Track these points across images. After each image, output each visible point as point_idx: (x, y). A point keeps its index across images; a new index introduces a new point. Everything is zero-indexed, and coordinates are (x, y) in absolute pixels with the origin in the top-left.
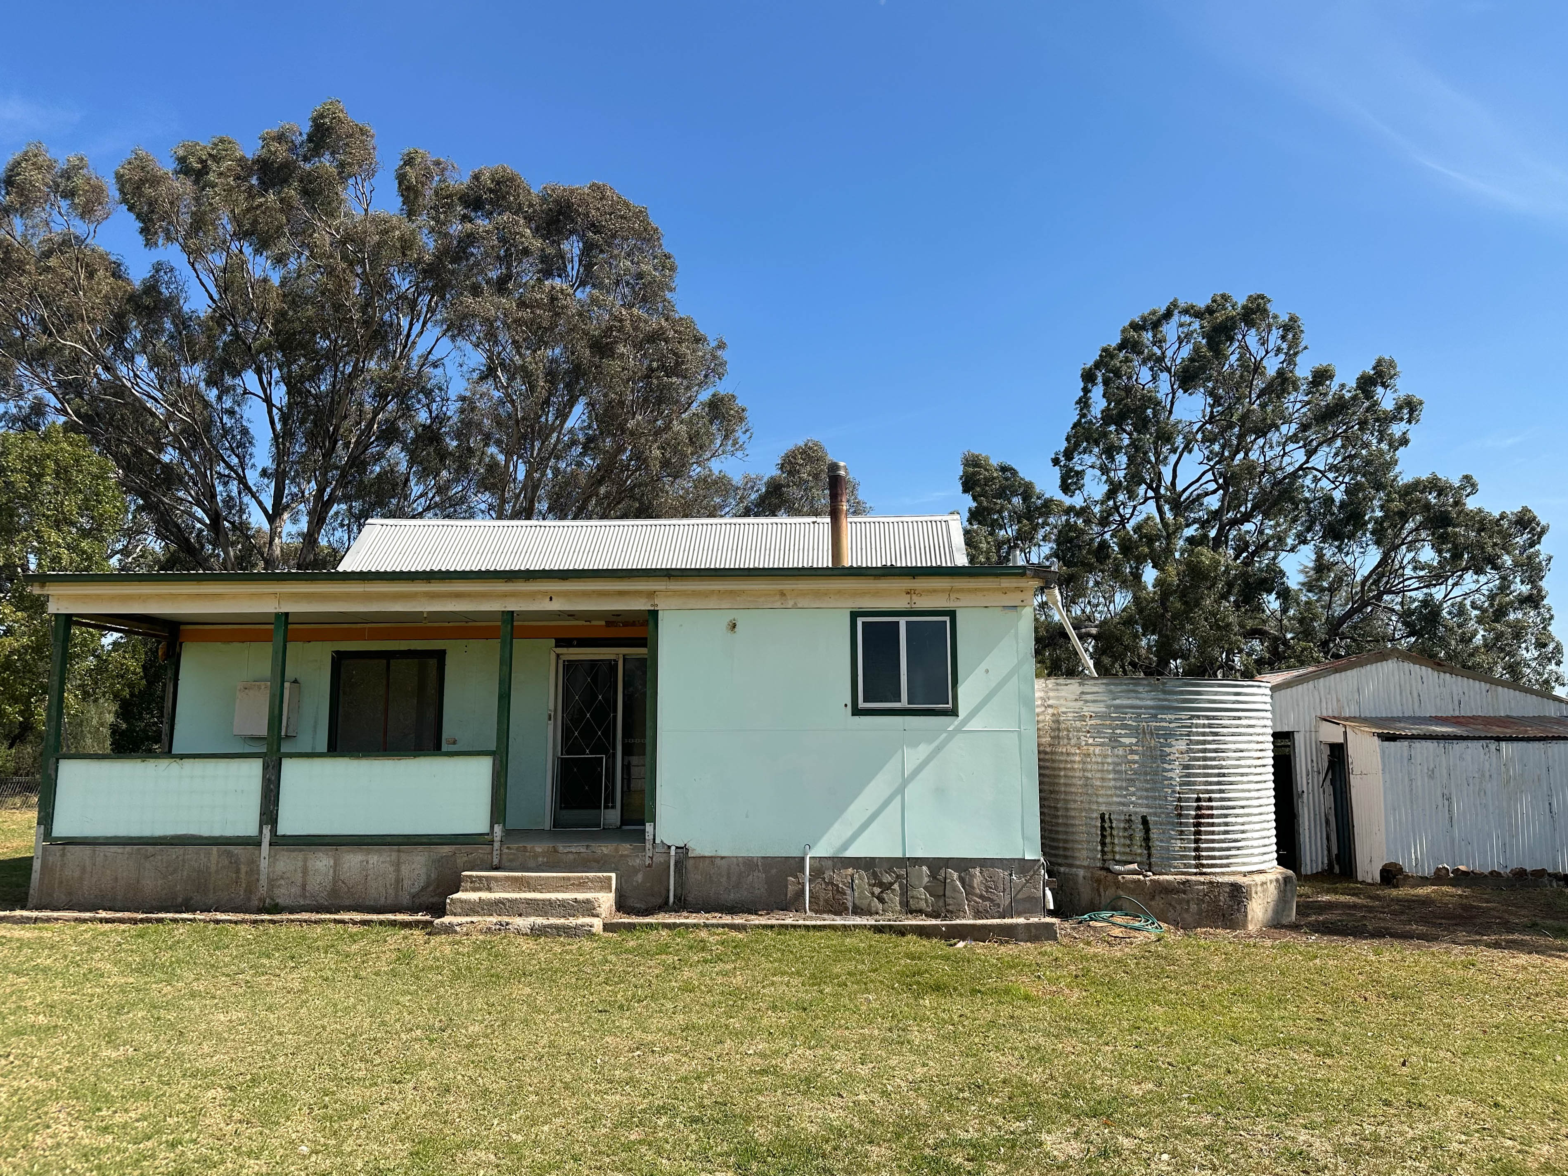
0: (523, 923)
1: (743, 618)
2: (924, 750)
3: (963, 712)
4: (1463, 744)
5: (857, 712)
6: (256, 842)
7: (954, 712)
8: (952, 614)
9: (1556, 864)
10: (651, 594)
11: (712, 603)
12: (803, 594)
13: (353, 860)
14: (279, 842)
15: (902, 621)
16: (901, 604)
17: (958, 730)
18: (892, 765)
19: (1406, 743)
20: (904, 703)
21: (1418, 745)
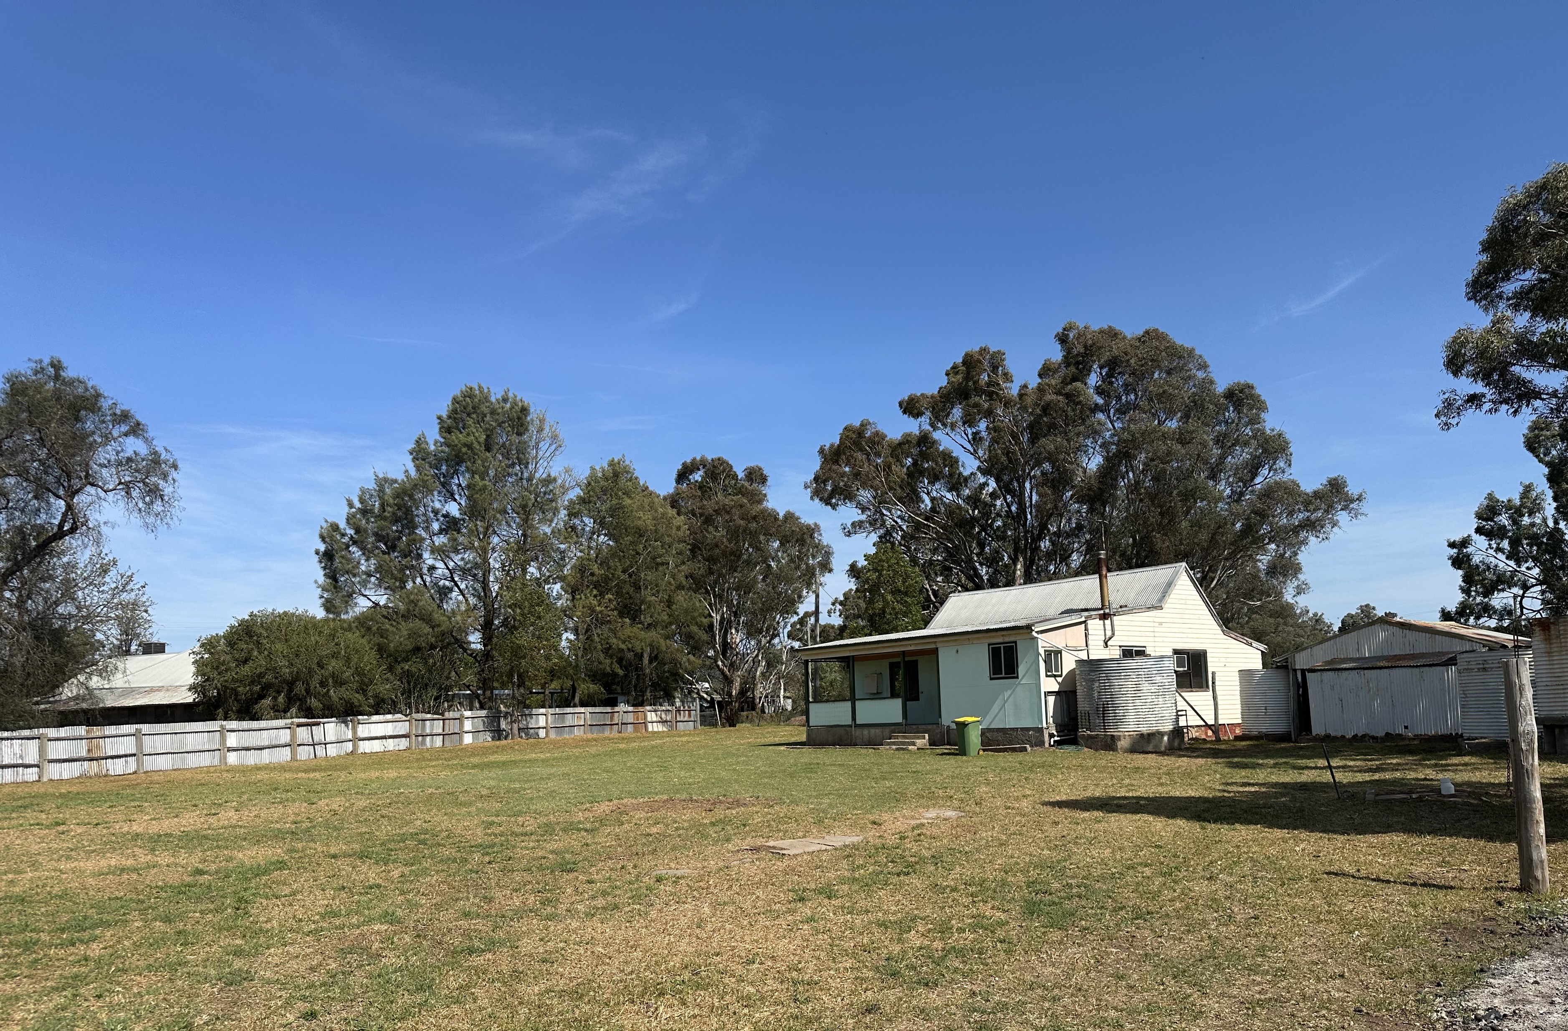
0: (894, 747)
1: (960, 648)
2: (1009, 692)
3: (1020, 677)
4: (1347, 672)
5: (991, 679)
6: (850, 726)
7: (1017, 677)
8: (1015, 642)
9: (1394, 730)
10: (935, 642)
11: (950, 644)
12: (974, 639)
13: (873, 731)
14: (856, 726)
15: (1002, 646)
16: (1000, 640)
17: (1019, 684)
18: (1001, 697)
19: (1319, 673)
20: (1003, 675)
21: (1325, 674)
